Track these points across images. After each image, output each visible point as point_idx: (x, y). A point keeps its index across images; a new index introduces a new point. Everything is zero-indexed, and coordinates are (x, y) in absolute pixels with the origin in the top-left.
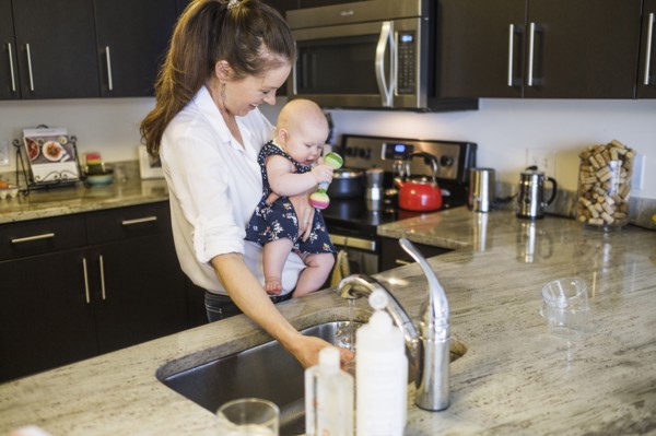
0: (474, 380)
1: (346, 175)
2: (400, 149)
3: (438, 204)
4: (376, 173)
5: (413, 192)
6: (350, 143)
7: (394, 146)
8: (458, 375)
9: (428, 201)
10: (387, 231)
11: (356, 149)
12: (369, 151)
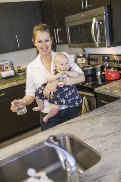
0: (97, 179)
1: (89, 68)
2: (106, 58)
3: (118, 77)
4: (99, 67)
5: (109, 74)
6: (91, 57)
7: (104, 57)
8: (92, 175)
9: (115, 76)
10: (97, 90)
11: (93, 59)
12: (97, 59)
